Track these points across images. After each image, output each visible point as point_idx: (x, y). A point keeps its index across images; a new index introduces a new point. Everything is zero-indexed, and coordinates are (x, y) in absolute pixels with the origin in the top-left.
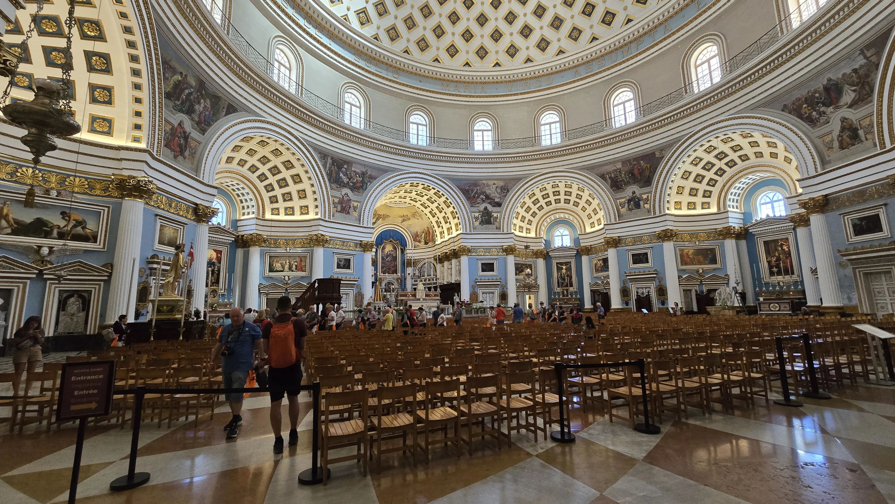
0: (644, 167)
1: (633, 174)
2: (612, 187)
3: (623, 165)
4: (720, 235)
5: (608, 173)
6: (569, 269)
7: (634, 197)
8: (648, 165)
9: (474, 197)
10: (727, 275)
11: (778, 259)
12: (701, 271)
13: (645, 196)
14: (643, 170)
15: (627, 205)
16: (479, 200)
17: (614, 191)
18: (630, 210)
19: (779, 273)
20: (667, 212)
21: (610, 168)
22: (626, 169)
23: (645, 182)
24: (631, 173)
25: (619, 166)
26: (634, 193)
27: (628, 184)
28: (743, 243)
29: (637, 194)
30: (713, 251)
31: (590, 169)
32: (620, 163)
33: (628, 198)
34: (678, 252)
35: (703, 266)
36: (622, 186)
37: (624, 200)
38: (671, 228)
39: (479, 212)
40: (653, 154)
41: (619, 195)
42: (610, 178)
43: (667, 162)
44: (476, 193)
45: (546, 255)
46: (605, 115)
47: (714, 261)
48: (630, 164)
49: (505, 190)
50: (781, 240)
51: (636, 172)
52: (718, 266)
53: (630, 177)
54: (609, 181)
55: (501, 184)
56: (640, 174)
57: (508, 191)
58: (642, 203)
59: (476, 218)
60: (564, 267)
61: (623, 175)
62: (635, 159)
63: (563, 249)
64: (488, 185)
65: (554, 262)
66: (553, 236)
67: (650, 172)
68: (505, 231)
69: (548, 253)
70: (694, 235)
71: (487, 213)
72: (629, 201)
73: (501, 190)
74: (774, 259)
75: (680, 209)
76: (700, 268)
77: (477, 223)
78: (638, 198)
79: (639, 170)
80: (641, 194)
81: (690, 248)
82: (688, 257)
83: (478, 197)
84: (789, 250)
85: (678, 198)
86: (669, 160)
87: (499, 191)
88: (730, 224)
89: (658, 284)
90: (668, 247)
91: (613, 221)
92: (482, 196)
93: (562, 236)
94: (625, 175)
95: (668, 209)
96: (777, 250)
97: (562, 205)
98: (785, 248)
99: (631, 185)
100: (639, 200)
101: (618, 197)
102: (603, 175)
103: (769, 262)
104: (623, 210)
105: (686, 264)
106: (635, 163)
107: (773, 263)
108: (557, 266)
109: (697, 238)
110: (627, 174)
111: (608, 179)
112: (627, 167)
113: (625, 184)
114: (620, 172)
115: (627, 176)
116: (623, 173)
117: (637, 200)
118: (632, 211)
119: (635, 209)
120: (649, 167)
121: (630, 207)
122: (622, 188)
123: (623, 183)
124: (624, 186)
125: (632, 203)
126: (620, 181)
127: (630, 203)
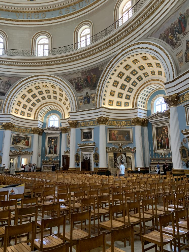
0: (93, 77)
1: (87, 81)
2: (76, 88)
3: (82, 75)
4: (133, 122)
5: (74, 79)
6: (56, 142)
7: (87, 96)
8: (95, 76)
10: (135, 147)
11: (162, 139)
12: (120, 145)
13: (93, 96)
14: (93, 79)
15: (83, 100)
17: (77, 91)
18: (85, 104)
19: (161, 148)
20: (103, 106)
21: (75, 76)
22: (84, 77)
23: (93, 86)
24: (86, 80)
25: (80, 75)
26: (87, 93)
27: (85, 87)
28: (146, 129)
29: (89, 94)
30: (128, 132)
31: (64, 76)
32: (81, 73)
33: (84, 96)
34: (109, 132)
35: (122, 142)
36: (81, 88)
37: (81, 97)
38: (104, 116)
40: (98, 68)
41: (80, 94)
42: (75, 82)
43: (104, 73)
45: (41, 132)
46: (74, 41)
47: (128, 139)
48: (86, 74)
49: (8, 84)
50: (164, 127)
51: (89, 79)
52: (131, 142)
54: (74, 84)
55: (6, 79)
56: (91, 81)
57: (11, 85)
58: (91, 99)
60: (53, 141)
61: (82, 81)
62: (88, 71)
63: (53, 128)
65: (48, 137)
66: (48, 121)
67: (96, 80)
68: (6, 113)
69: (43, 131)
70: (119, 122)
72: (85, 98)
73: (6, 84)
74: (160, 139)
75: (112, 105)
76: (120, 142)
78: (89, 97)
79: (90, 78)
80: (91, 94)
81: (115, 129)
82: (114, 135)
84: (168, 133)
85: (111, 98)
86: (105, 72)
87: (4, 84)
88: (138, 116)
89: (95, 152)
90: (102, 128)
91: (75, 111)
93: (54, 120)
94: (83, 81)
95: (104, 104)
96: (162, 133)
97: (52, 100)
98: (166, 132)
100: (90, 98)
101: (79, 95)
102: (71, 80)
103: (158, 141)
104: (81, 104)
105: (113, 140)
106: (88, 73)
107: (160, 141)
108: (49, 139)
109: (120, 124)
110: (84, 81)
111: (74, 83)
112: (84, 76)
113: (83, 87)
114: (80, 79)
115: (84, 82)
116: (82, 80)
117: (88, 98)
118: (86, 104)
119: (87, 104)
120: (95, 77)
121: (85, 102)
122: (81, 89)
123: (82, 86)
124: (82, 88)
125: (86, 99)
126: (80, 85)
127: (85, 99)
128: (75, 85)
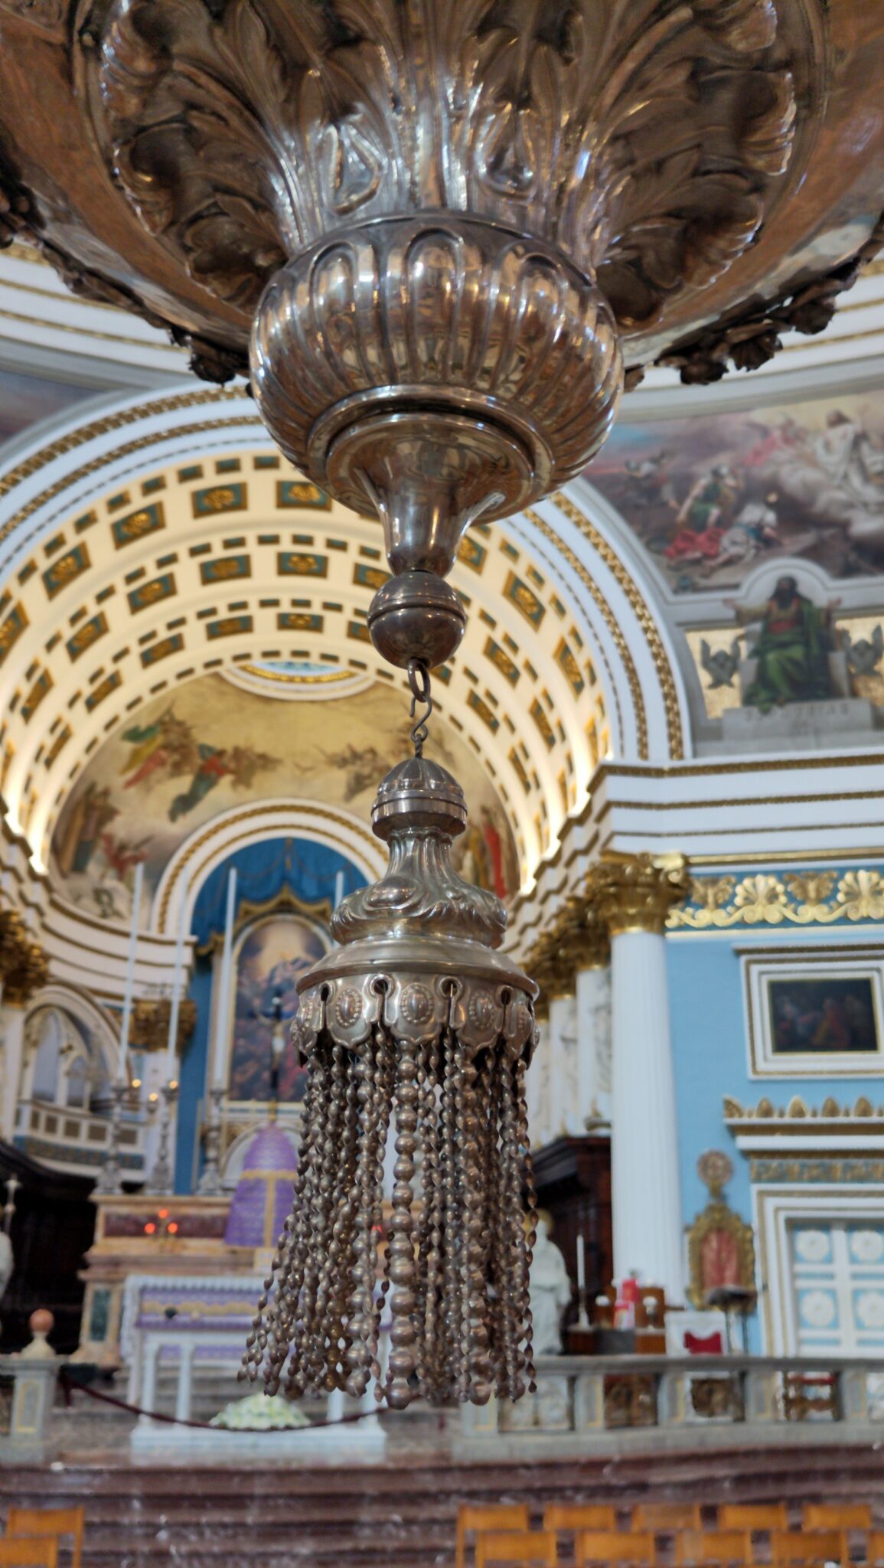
9: (697, 521)
16: (734, 541)
39: (741, 618)
44: (711, 495)
59: (722, 666)
64: (793, 435)
71: (799, 620)
77: (724, 700)
83: (725, 523)
92: (753, 513)
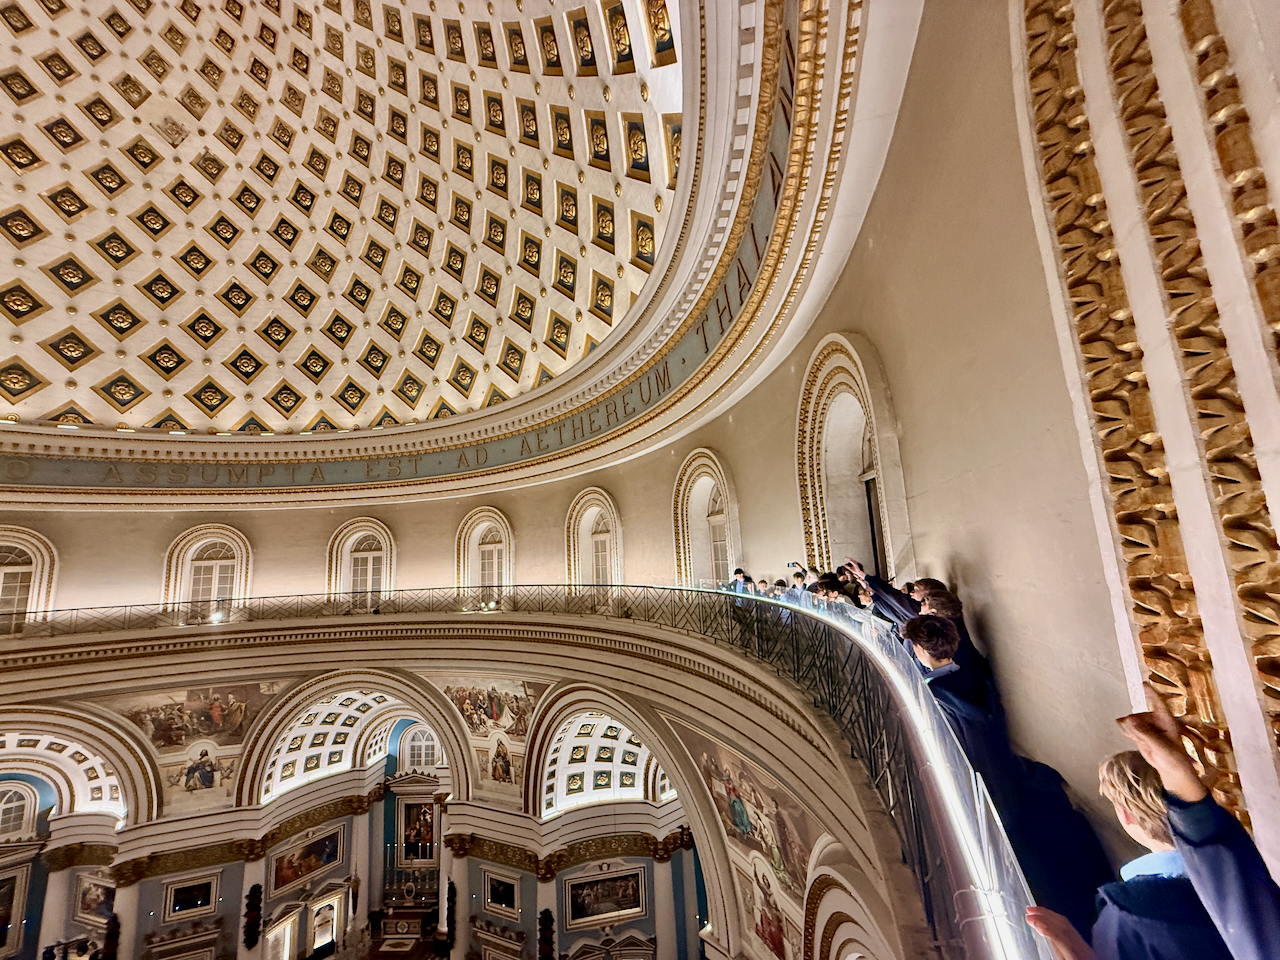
0: (234, 708)
2: (154, 739)
3: (189, 698)
5: (149, 711)
7: (203, 764)
8: (243, 705)
12: (308, 886)
13: (225, 763)
14: (231, 712)
15: (184, 779)
17: (158, 747)
18: (190, 789)
21: (158, 700)
22: (197, 704)
23: (232, 735)
25: (180, 699)
26: (205, 754)
27: (195, 735)
29: (212, 757)
30: (333, 840)
31: (103, 699)
32: (183, 694)
33: (189, 764)
34: (274, 865)
35: (313, 874)
36: (179, 737)
37: (176, 769)
41: (170, 758)
42: (153, 720)
47: (331, 858)
48: (206, 698)
51: (216, 713)
52: (337, 864)
53: (201, 724)
54: (151, 727)
56: (225, 718)
58: (217, 776)
61: (186, 718)
67: (245, 717)
72: (191, 771)
74: (413, 833)
75: (291, 775)
76: (308, 879)
78: (211, 765)
79: (223, 710)
80: (220, 758)
81: (296, 848)
82: (291, 867)
85: (291, 756)
94: (191, 716)
99: (200, 737)
100: (214, 770)
101: (166, 761)
102: (138, 713)
105: (285, 883)
106: (216, 696)
110: (195, 715)
111: (149, 723)
112: (198, 702)
113: (186, 735)
114: (179, 710)
115: (195, 720)
116: (189, 712)
117: (208, 769)
118: (195, 792)
119: (200, 788)
120: (243, 708)
121: (191, 783)
122: (180, 742)
123: (183, 732)
124: (183, 738)
125: (197, 774)
126: (178, 729)
127: (191, 775)
128: (153, 726)
